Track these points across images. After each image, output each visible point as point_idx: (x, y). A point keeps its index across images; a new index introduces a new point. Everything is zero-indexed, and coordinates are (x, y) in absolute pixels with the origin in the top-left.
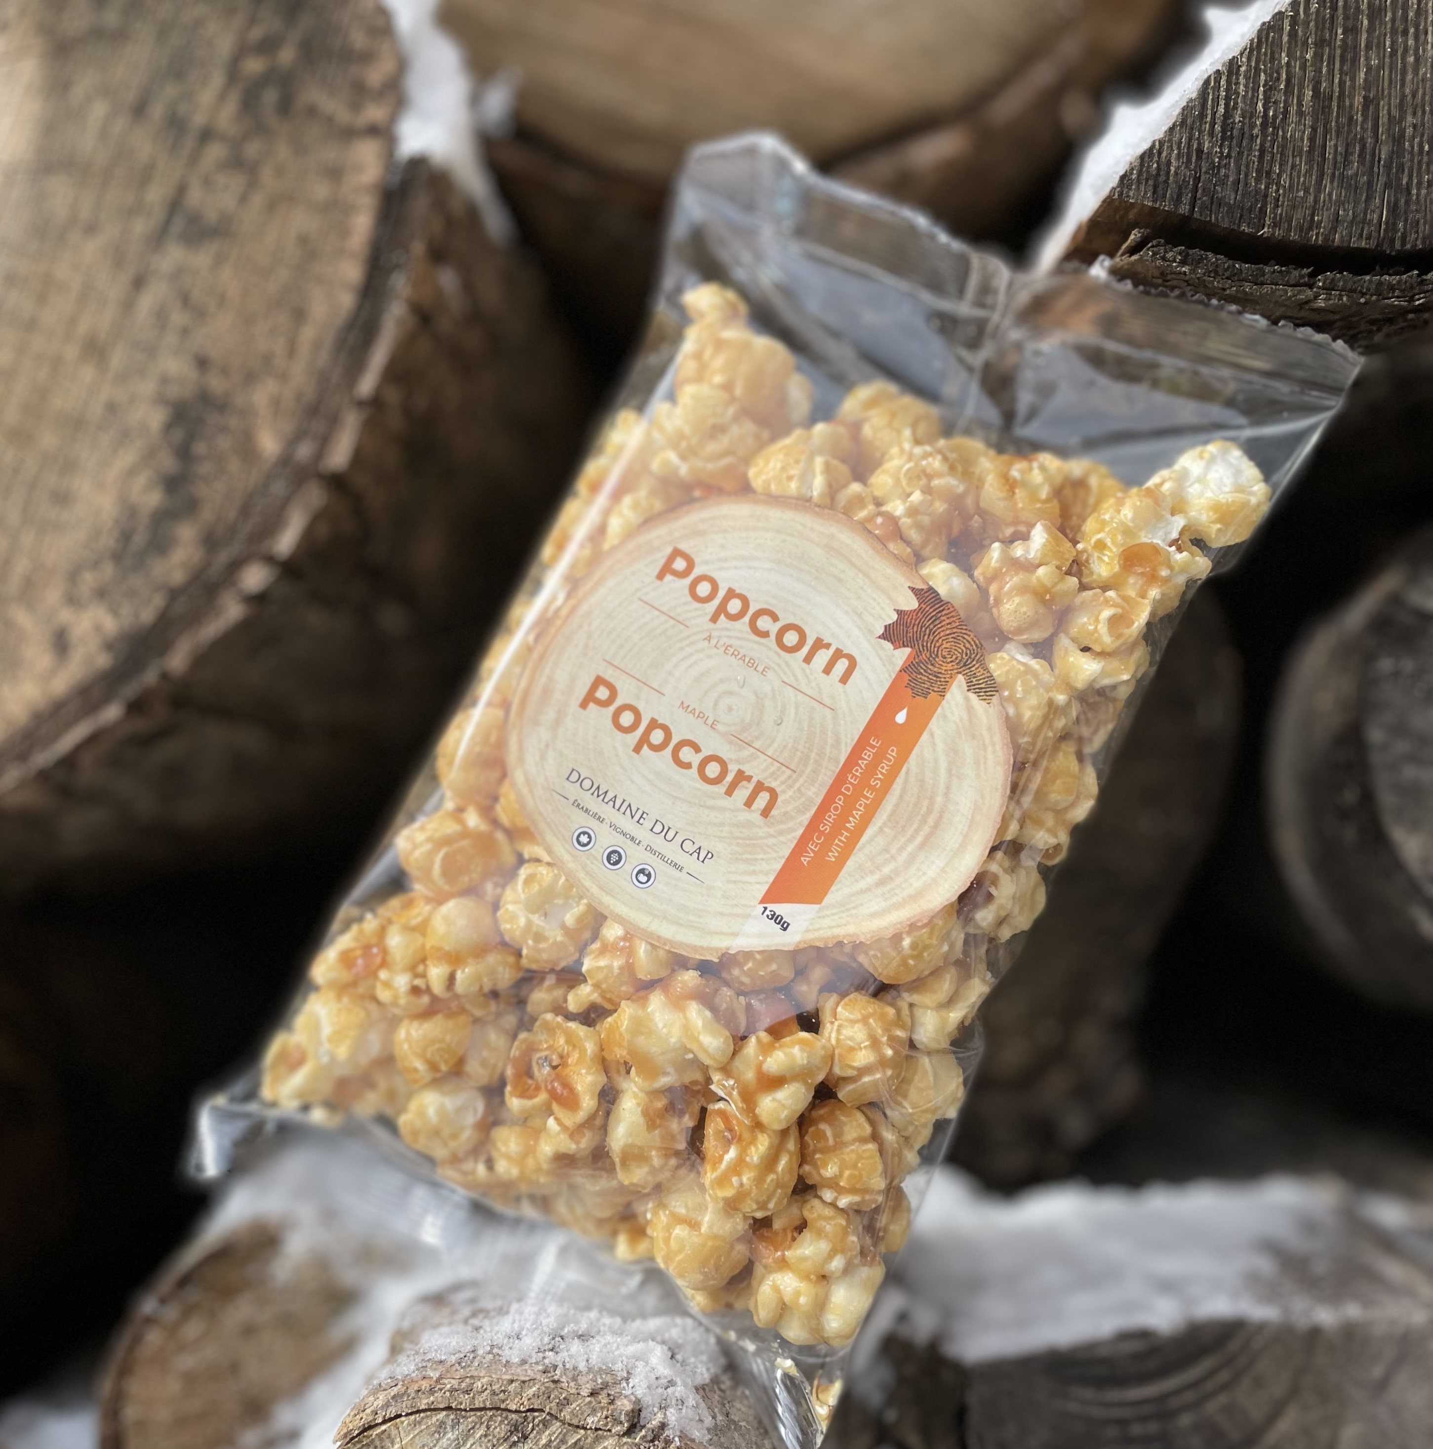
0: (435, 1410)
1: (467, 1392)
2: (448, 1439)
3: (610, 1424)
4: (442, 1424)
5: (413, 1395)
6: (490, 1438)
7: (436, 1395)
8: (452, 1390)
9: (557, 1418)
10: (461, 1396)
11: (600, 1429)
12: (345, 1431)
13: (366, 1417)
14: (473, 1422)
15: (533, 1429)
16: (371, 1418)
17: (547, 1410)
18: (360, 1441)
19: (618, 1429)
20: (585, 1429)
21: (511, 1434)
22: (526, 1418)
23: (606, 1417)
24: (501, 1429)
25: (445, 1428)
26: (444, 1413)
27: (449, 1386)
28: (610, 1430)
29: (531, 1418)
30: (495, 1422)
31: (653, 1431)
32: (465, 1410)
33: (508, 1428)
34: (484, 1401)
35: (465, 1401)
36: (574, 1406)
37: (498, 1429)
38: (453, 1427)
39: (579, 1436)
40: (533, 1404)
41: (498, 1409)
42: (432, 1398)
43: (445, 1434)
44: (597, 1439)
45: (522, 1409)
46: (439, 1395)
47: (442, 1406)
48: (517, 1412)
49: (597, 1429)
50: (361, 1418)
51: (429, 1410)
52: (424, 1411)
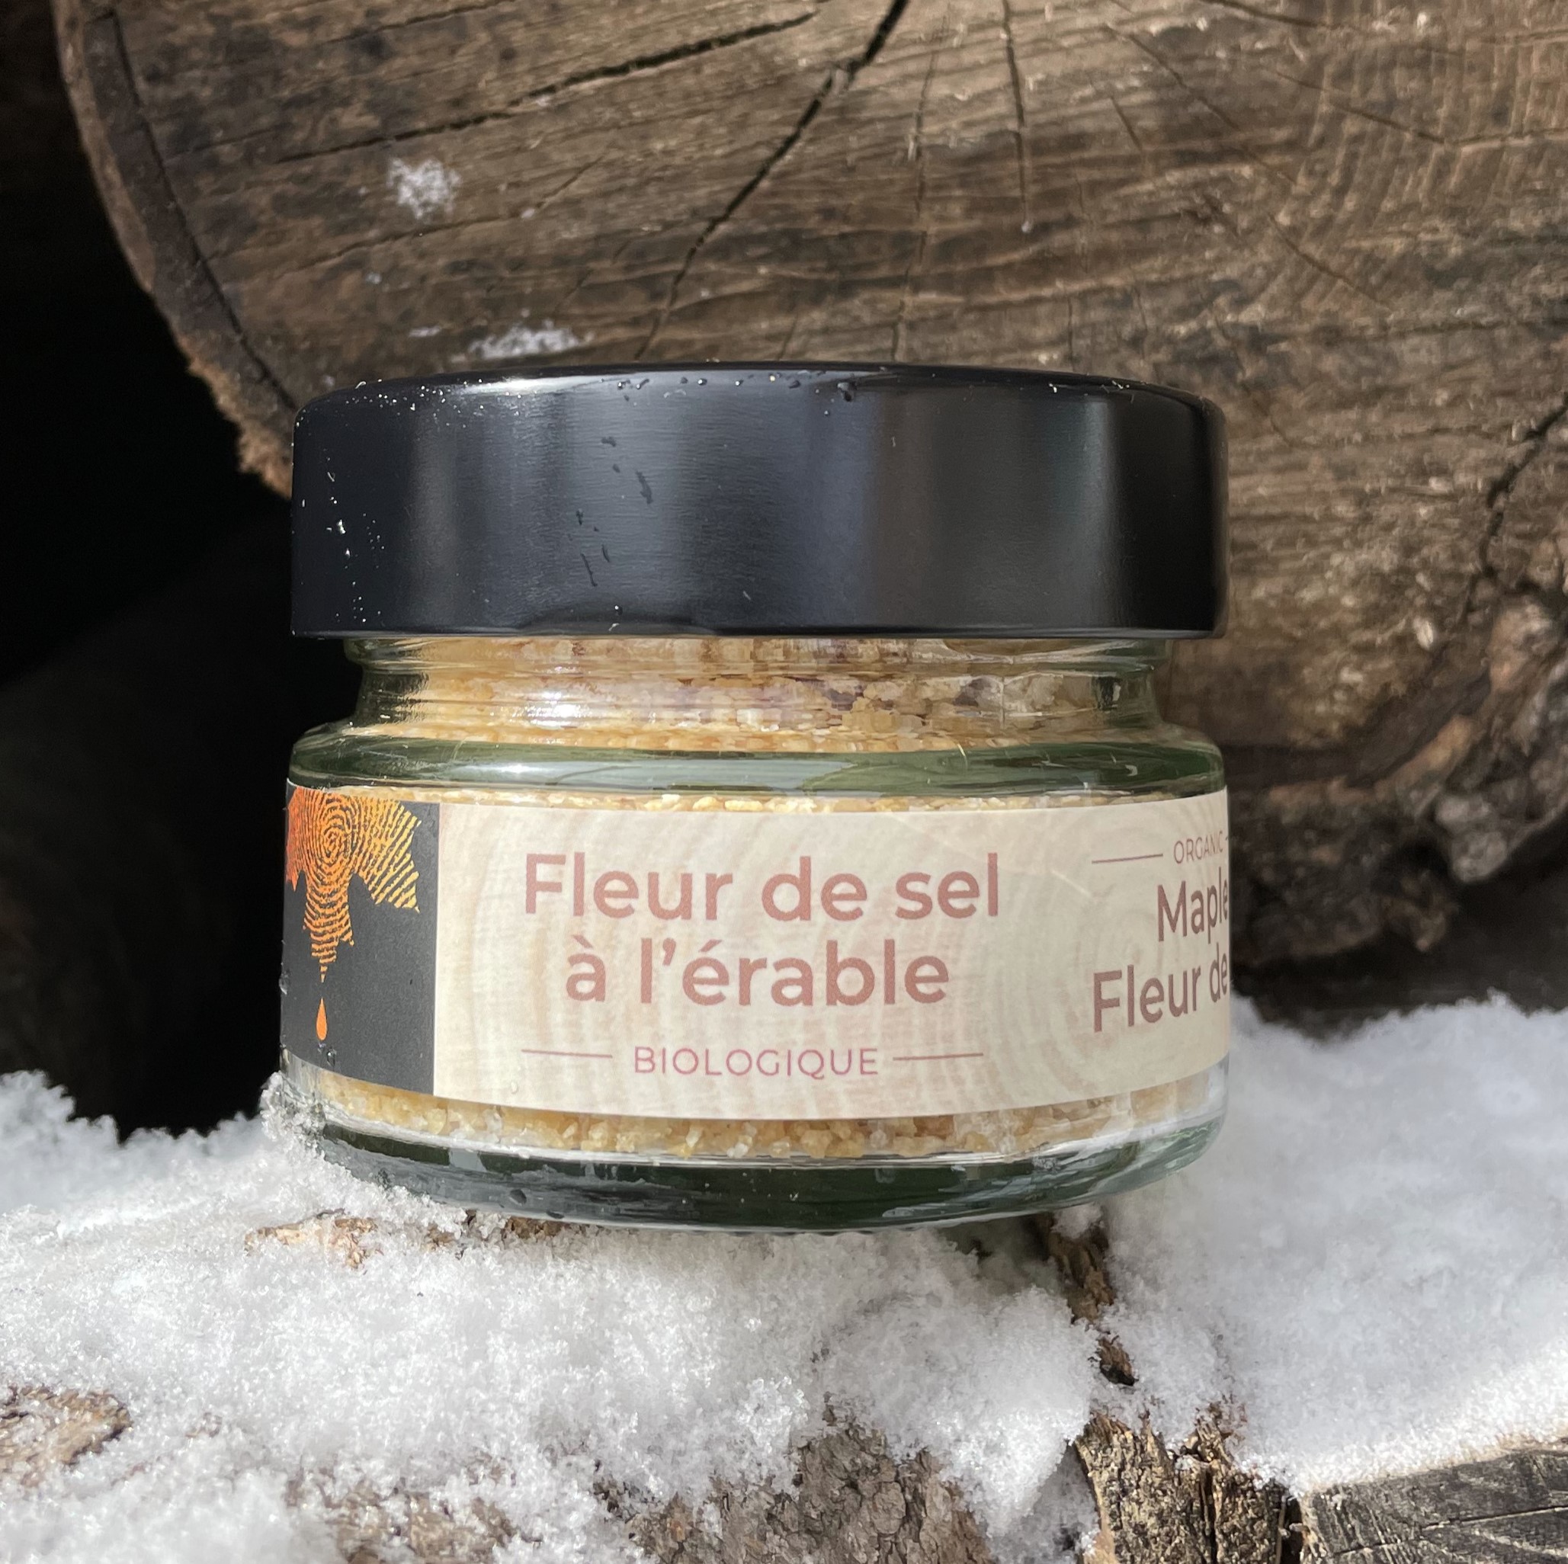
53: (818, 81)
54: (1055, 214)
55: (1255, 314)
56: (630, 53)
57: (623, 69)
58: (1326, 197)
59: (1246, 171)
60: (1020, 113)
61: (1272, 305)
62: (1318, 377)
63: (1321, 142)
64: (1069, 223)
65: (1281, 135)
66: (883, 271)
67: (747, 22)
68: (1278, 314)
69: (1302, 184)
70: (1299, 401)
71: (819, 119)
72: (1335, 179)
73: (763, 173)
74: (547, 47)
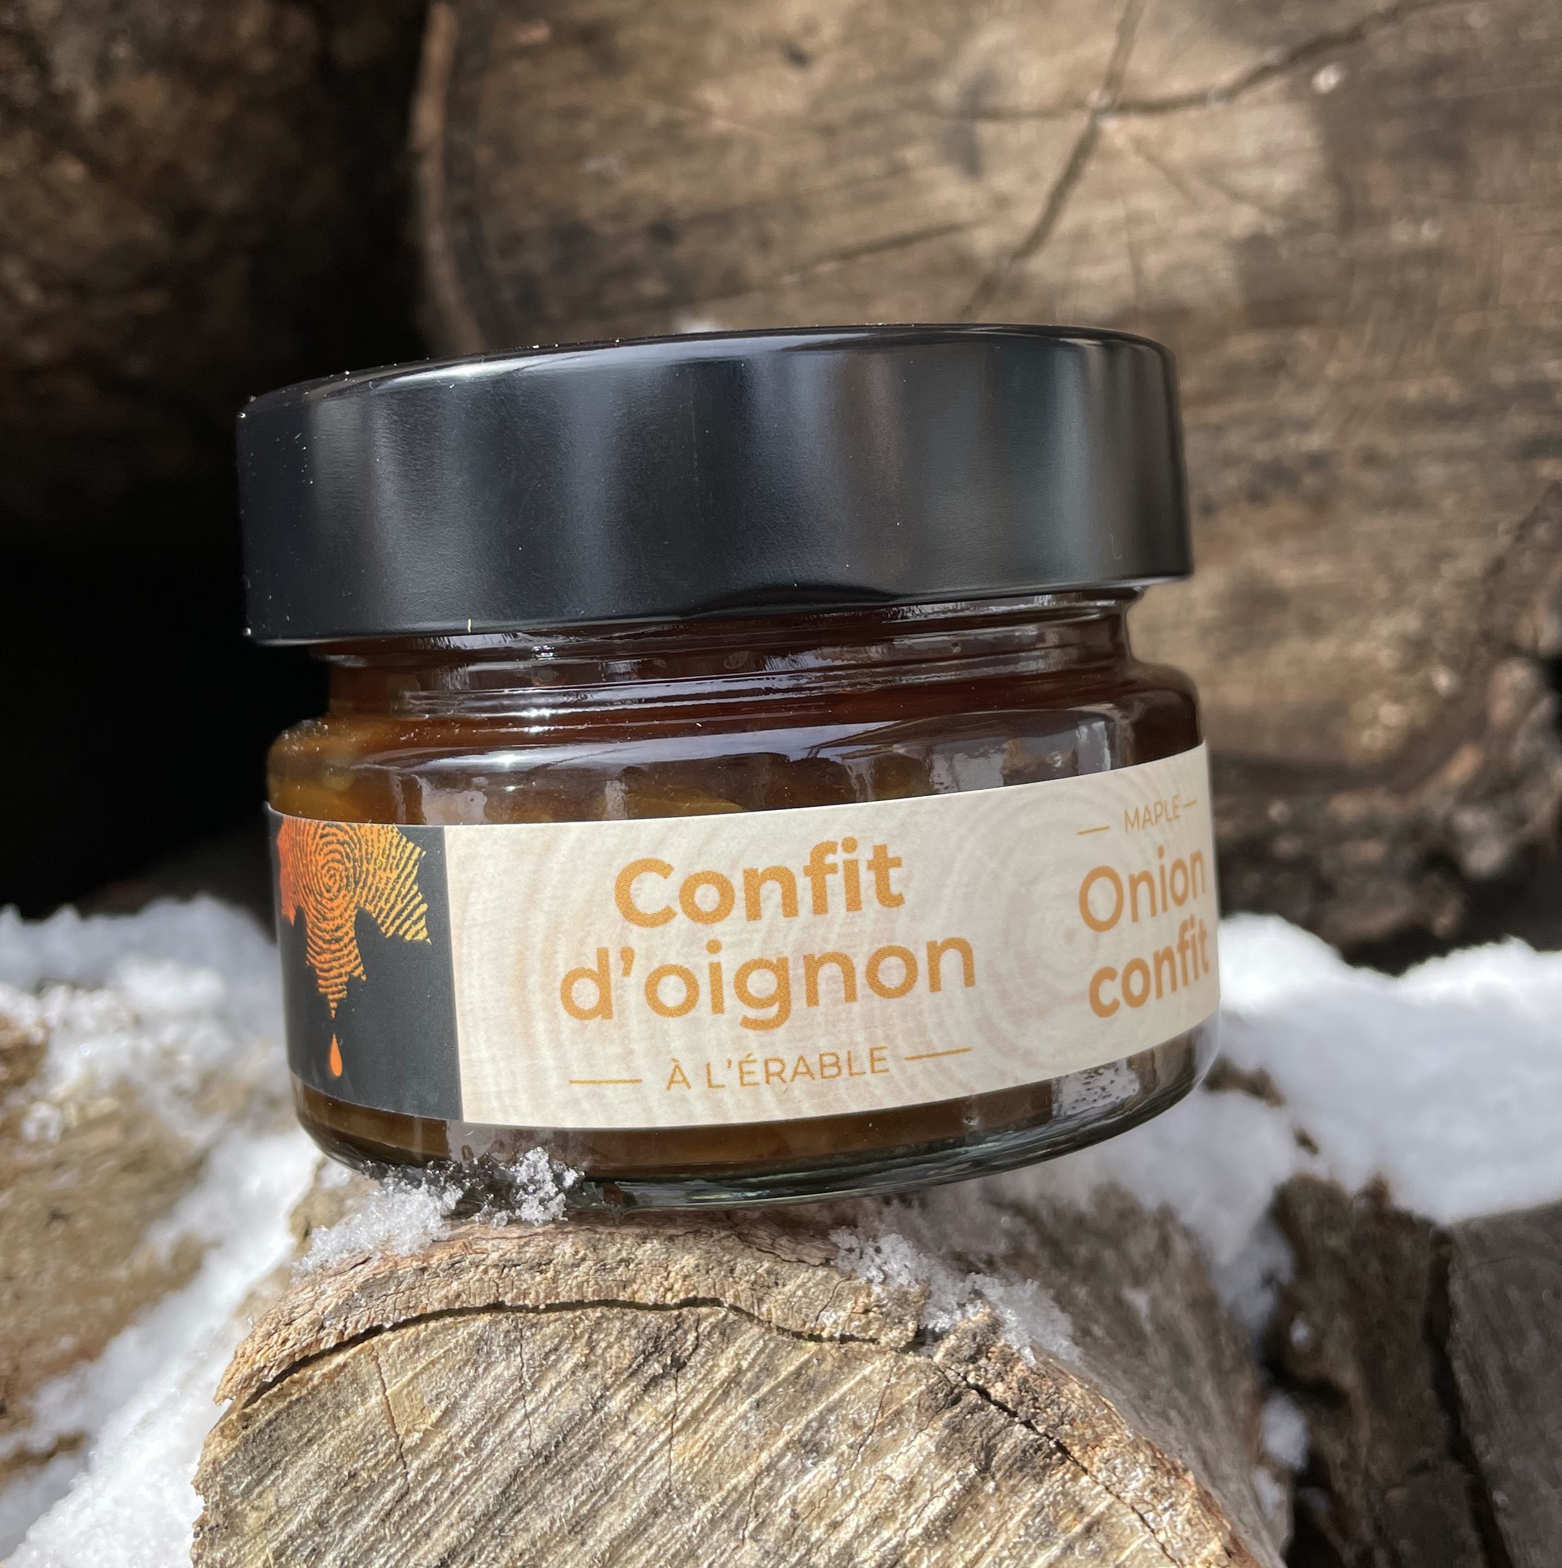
0: (462, 1312)
1: (539, 1267)
2: (496, 1379)
3: (876, 1326)
4: (480, 1343)
5: (410, 1280)
6: (599, 1369)
7: (466, 1277)
8: (503, 1265)
9: (750, 1317)
10: (526, 1276)
11: (852, 1338)
12: (246, 1371)
13: (298, 1337)
14: (555, 1334)
15: (697, 1347)
16: (307, 1339)
17: (729, 1300)
18: (281, 1395)
19: (892, 1336)
20: (818, 1339)
21: (646, 1360)
22: (679, 1322)
23: (866, 1311)
24: (622, 1348)
25: (489, 1354)
26: (487, 1318)
27: (494, 1256)
28: (873, 1340)
29: (692, 1318)
30: (608, 1335)
31: (974, 1338)
32: (535, 1309)
33: (638, 1344)
34: (580, 1287)
35: (535, 1288)
36: (790, 1287)
37: (614, 1351)
38: (508, 1349)
39: (806, 1356)
40: (695, 1288)
41: (610, 1303)
42: (455, 1286)
43: (490, 1364)
44: (848, 1362)
45: (669, 1299)
46: (472, 1275)
47: (479, 1302)
48: (657, 1307)
49: (844, 1339)
50: (284, 1342)
51: (449, 1312)
52: (438, 1315)
53: (992, 266)
67: (939, 222)
68: (1328, 442)
70: (1345, 506)
74: (794, 237)
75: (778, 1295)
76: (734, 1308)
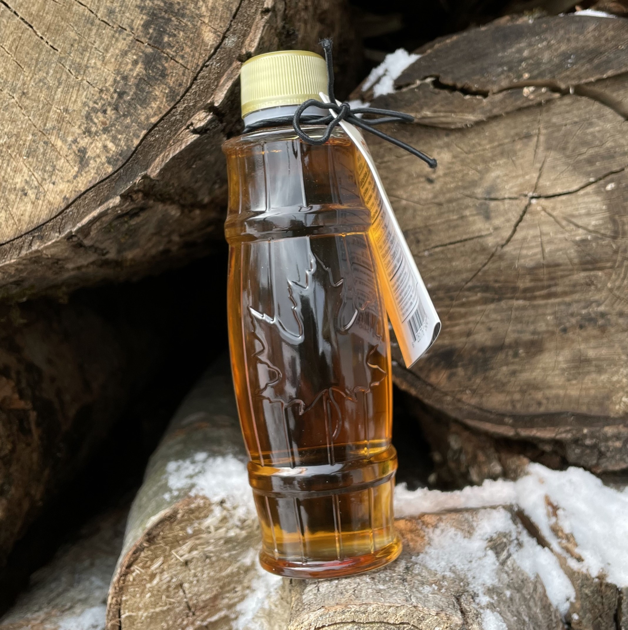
0: (345, 623)
1: (364, 613)
5: (332, 614)
7: (346, 614)
8: (356, 612)
9: (417, 628)
10: (361, 615)
14: (368, 629)
17: (412, 623)
22: (399, 628)
23: (447, 628)
26: (351, 625)
27: (353, 610)
29: (402, 628)
32: (363, 623)
34: (374, 618)
35: (363, 618)
36: (427, 621)
40: (403, 620)
41: (381, 622)
42: (343, 616)
45: (397, 622)
47: (349, 621)
48: (394, 624)
50: (301, 628)
51: (342, 623)
52: (339, 623)
53: (494, 250)
54: (552, 282)
55: (602, 308)
56: (448, 241)
57: (445, 245)
58: (620, 280)
59: (600, 273)
60: (544, 258)
61: (606, 306)
62: (617, 324)
63: (618, 267)
64: (556, 285)
65: (609, 264)
66: (509, 295)
67: (477, 234)
68: (607, 308)
69: (614, 277)
70: (613, 330)
71: (494, 258)
72: (622, 276)
73: (479, 270)
74: (427, 240)
75: (425, 622)
76: (413, 625)
